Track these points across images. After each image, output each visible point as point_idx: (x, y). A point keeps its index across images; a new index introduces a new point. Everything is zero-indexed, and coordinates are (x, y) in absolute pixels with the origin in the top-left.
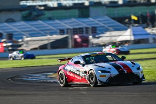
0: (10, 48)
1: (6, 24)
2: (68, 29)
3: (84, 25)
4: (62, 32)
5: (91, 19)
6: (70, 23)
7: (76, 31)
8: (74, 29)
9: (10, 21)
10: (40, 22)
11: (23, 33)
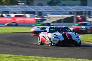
0: (39, 21)
1: (38, 7)
2: (74, 12)
3: (83, 10)
4: (70, 13)
5: (88, 7)
6: (76, 8)
7: (78, 13)
8: (78, 12)
9: (40, 5)
10: (58, 7)
11: (47, 12)
